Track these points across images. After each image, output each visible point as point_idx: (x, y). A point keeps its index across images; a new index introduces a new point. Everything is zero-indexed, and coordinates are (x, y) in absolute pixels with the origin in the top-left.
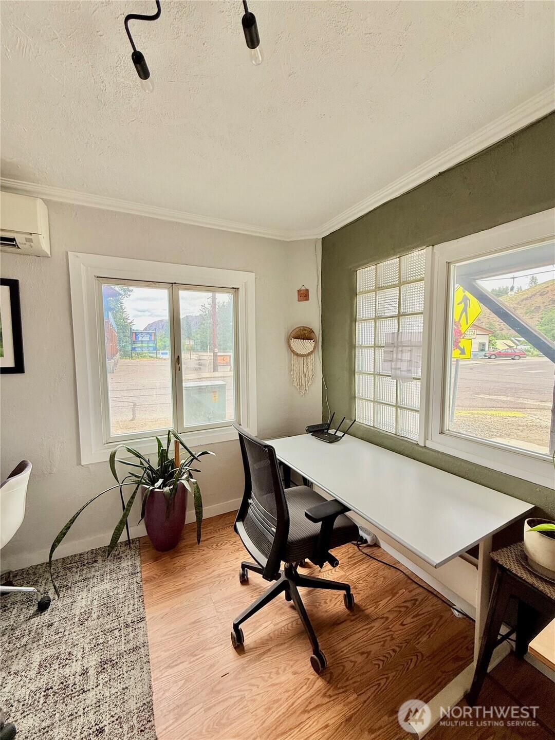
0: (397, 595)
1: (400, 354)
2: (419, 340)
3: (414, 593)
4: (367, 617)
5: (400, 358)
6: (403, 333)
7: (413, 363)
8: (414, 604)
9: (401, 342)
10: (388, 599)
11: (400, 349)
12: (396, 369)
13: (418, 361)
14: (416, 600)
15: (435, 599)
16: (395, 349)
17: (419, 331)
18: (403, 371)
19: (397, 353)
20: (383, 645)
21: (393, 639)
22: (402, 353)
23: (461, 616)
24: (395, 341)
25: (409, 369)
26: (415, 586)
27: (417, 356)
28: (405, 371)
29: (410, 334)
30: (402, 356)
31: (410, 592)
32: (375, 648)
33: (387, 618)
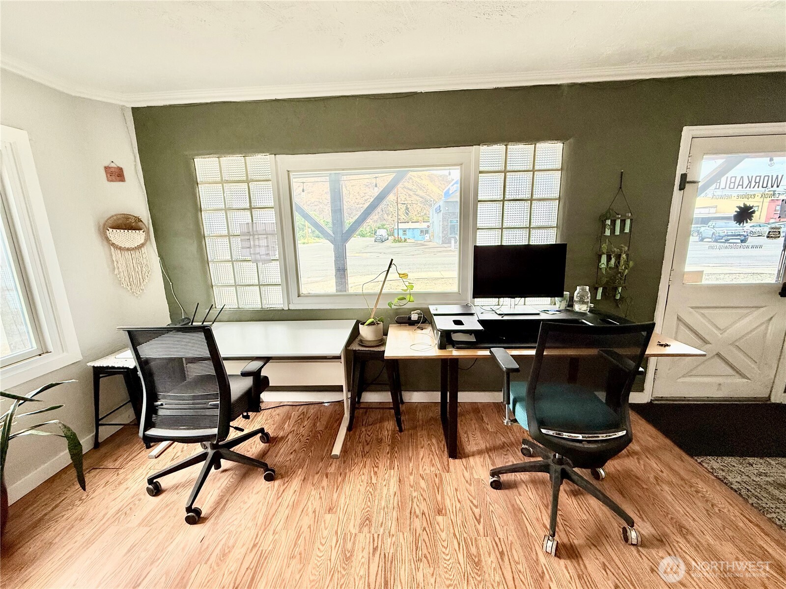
0: (292, 417)
1: (257, 241)
2: (273, 229)
3: (300, 410)
4: (282, 438)
5: (257, 244)
6: (257, 224)
7: (270, 247)
8: (304, 415)
9: (257, 231)
10: (287, 423)
11: (256, 237)
12: (255, 254)
13: (274, 246)
14: (304, 412)
15: (313, 406)
16: (251, 237)
17: (272, 222)
18: (262, 255)
19: (254, 240)
20: (300, 442)
21: (303, 436)
22: (259, 240)
23: (329, 404)
24: (251, 230)
25: (267, 253)
26: (298, 407)
27: (273, 242)
28: (264, 255)
29: (264, 224)
30: (259, 243)
31: (298, 411)
32: (297, 446)
33: (294, 431)
